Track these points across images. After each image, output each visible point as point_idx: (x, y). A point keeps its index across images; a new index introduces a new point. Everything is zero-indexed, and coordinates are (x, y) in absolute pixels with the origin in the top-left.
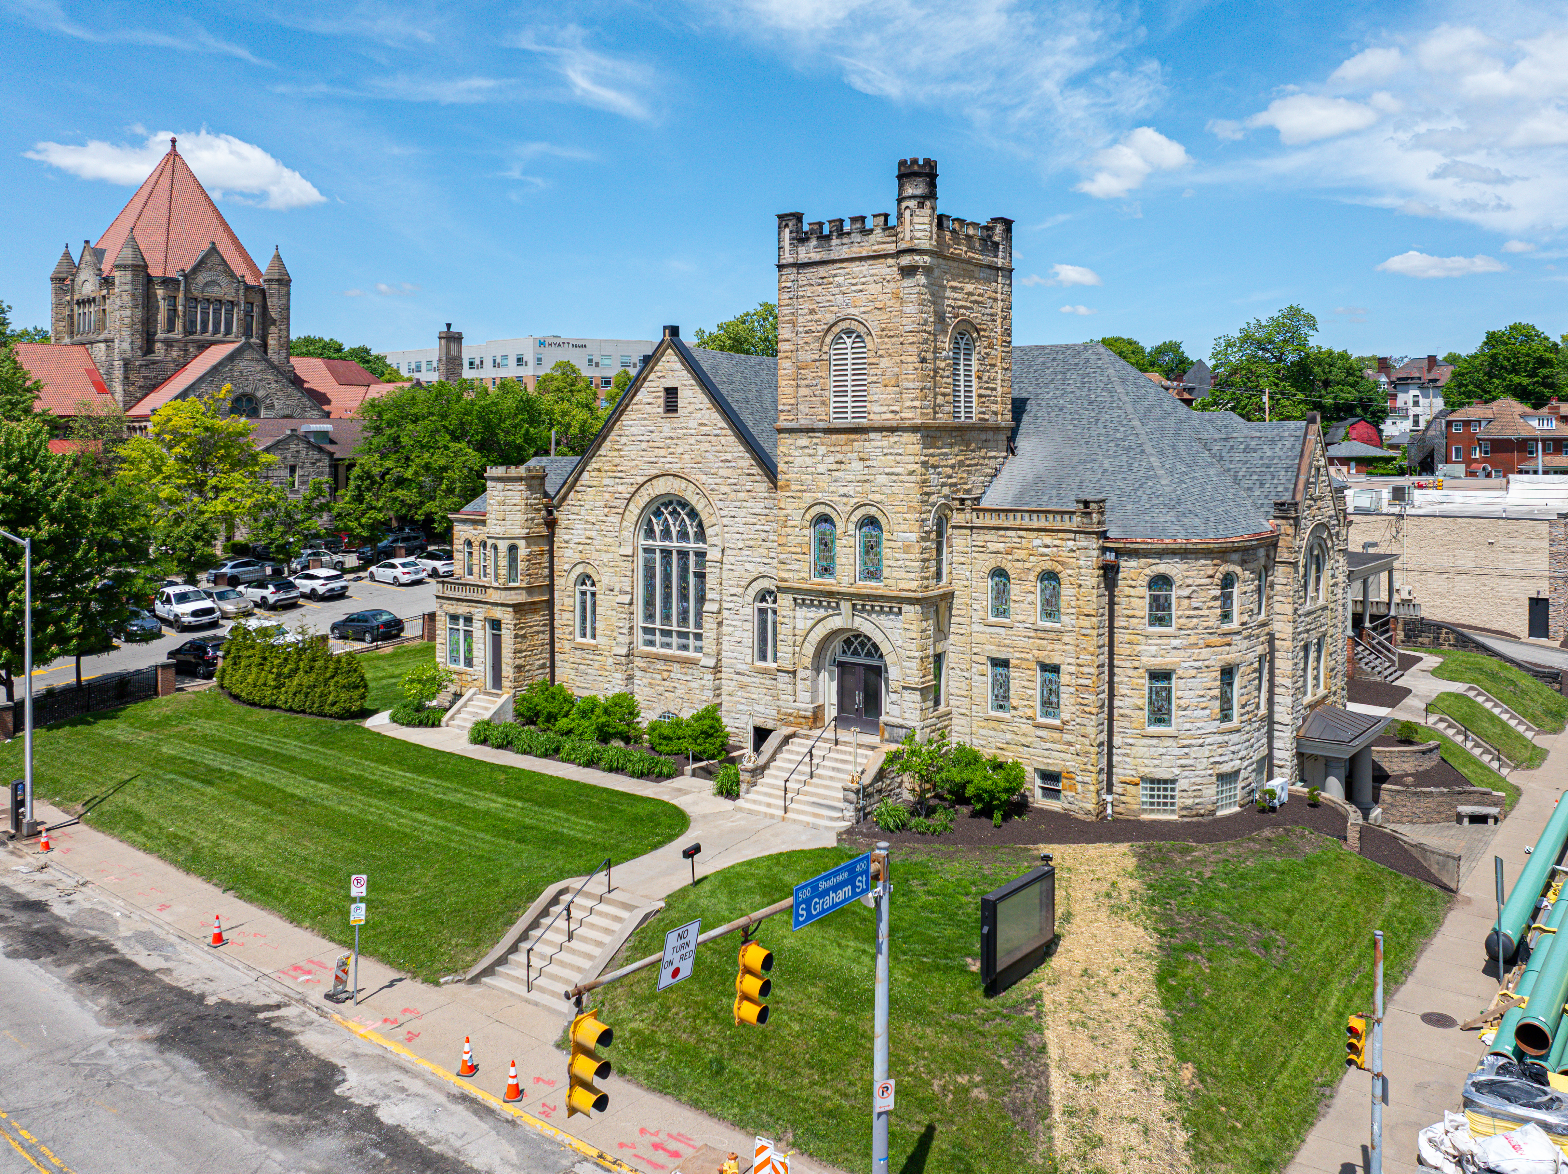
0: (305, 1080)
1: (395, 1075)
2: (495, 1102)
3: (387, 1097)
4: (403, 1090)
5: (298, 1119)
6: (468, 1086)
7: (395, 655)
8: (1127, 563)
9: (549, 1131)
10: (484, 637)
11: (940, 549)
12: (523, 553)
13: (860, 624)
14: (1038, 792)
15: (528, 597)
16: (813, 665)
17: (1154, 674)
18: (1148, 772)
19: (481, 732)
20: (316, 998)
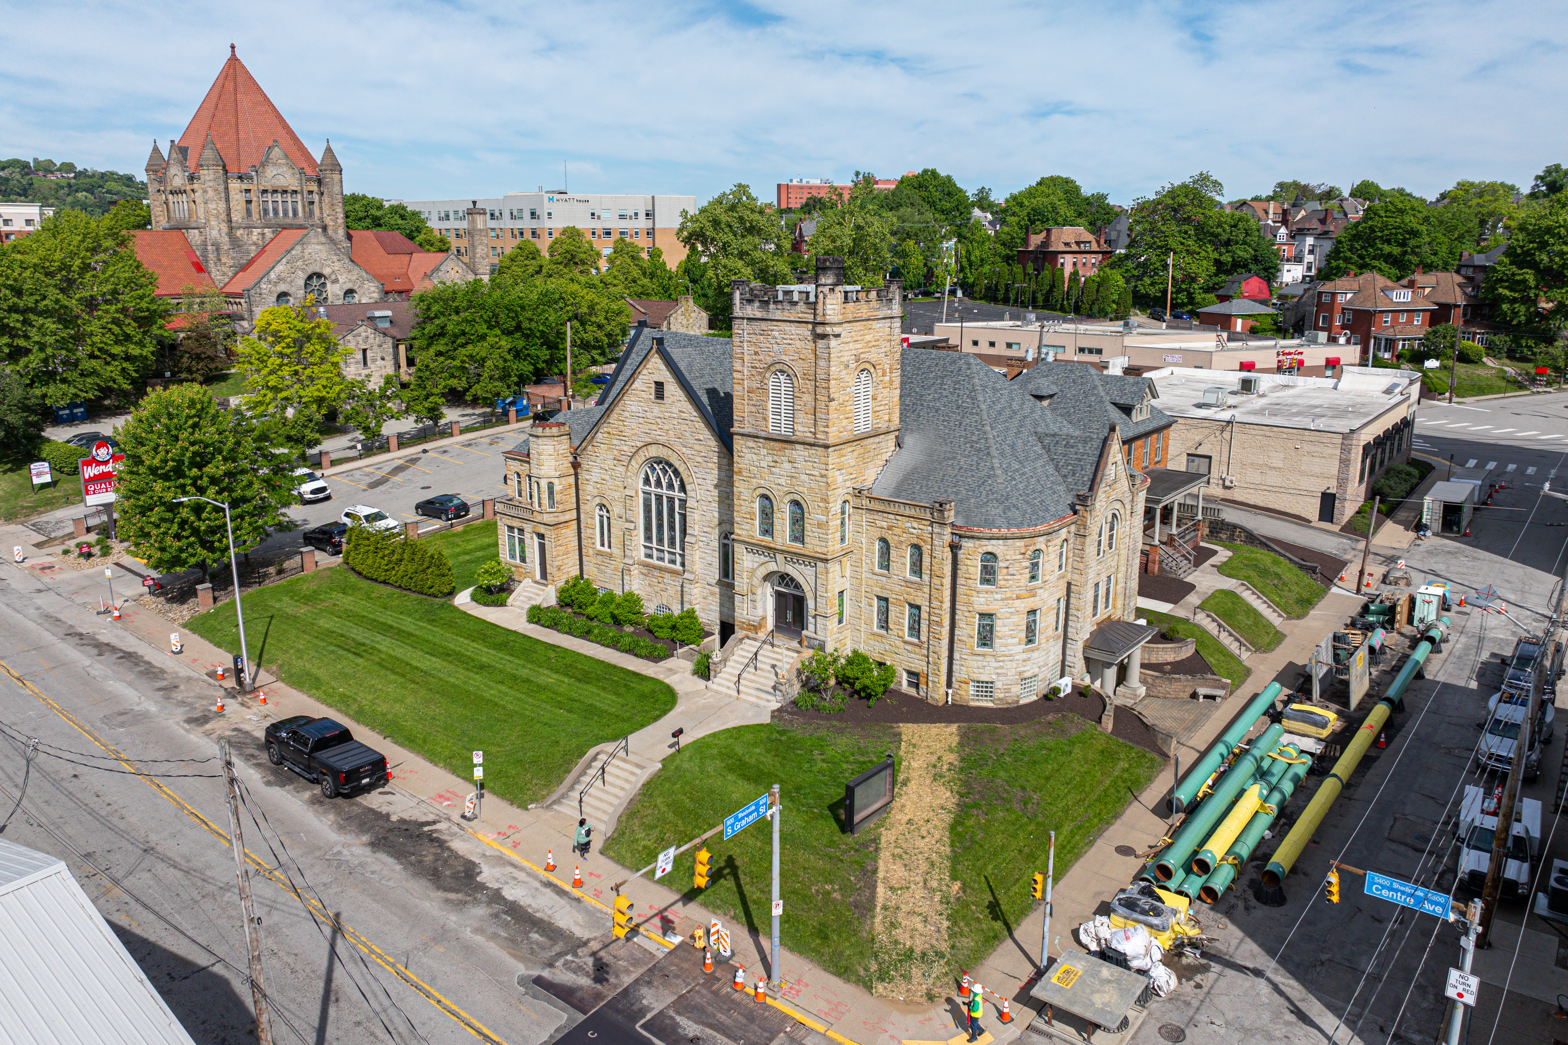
0: (459, 872)
1: (510, 869)
2: (568, 888)
3: (506, 883)
4: (515, 878)
5: (460, 896)
6: (551, 877)
7: (465, 532)
8: (967, 544)
9: (599, 906)
10: (532, 544)
11: (843, 523)
12: (557, 488)
13: (790, 570)
14: (905, 683)
15: (563, 518)
16: (759, 591)
17: (982, 615)
18: (976, 677)
19: (536, 615)
20: (456, 817)
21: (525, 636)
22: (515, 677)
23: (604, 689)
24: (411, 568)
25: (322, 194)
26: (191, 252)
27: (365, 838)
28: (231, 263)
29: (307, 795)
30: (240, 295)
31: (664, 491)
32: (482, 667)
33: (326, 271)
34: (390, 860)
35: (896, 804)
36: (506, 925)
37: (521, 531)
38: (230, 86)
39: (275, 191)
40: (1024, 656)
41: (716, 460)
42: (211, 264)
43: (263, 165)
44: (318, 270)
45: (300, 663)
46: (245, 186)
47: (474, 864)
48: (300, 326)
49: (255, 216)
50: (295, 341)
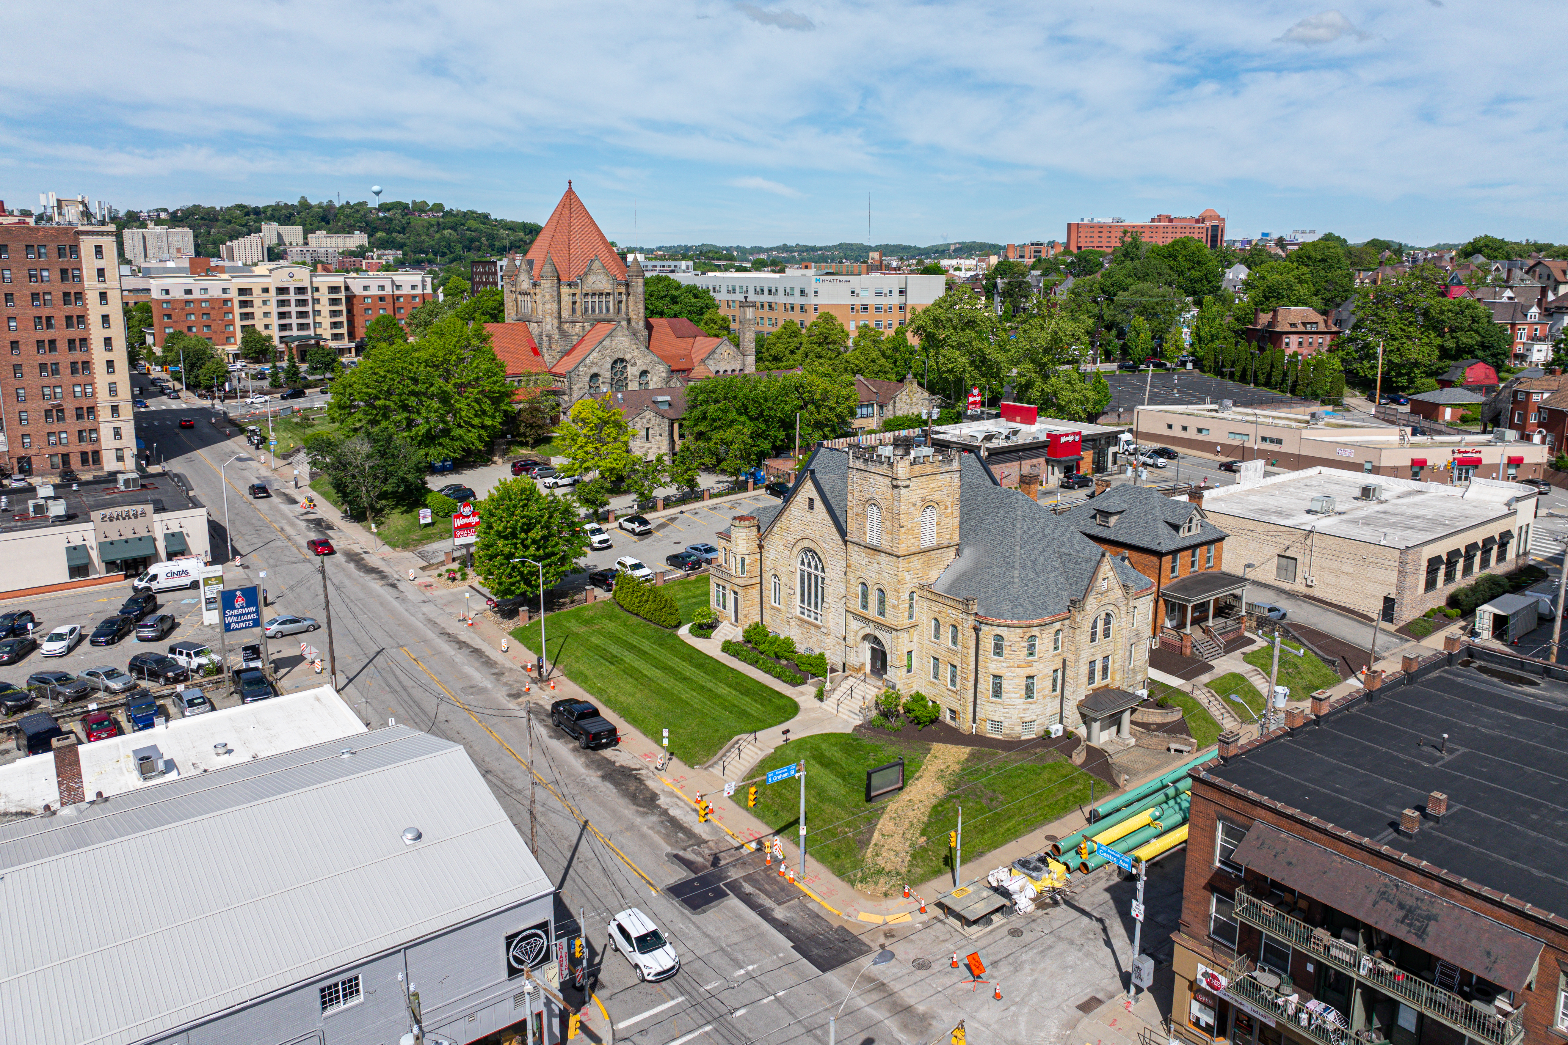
0: (647, 797)
1: (676, 800)
3: (672, 806)
4: (677, 805)
5: (645, 810)
7: (696, 581)
8: (985, 628)
9: (719, 825)
10: (730, 598)
11: (911, 606)
12: (747, 561)
13: (877, 634)
14: (948, 717)
15: (750, 582)
16: (860, 646)
17: (995, 676)
18: (990, 717)
19: (728, 647)
20: (652, 768)
21: (717, 661)
22: (703, 687)
23: (755, 701)
24: (653, 606)
25: (629, 294)
26: (530, 340)
27: (599, 773)
28: (559, 349)
29: (571, 746)
30: (564, 376)
31: (812, 570)
32: (685, 679)
33: (628, 357)
34: (611, 786)
35: (906, 790)
36: (667, 827)
37: (724, 588)
38: (566, 212)
39: (594, 294)
40: (1024, 706)
42: (545, 350)
43: (586, 274)
44: (621, 356)
45: (577, 665)
46: (572, 291)
47: (657, 794)
48: (601, 414)
49: (578, 313)
50: (596, 426)
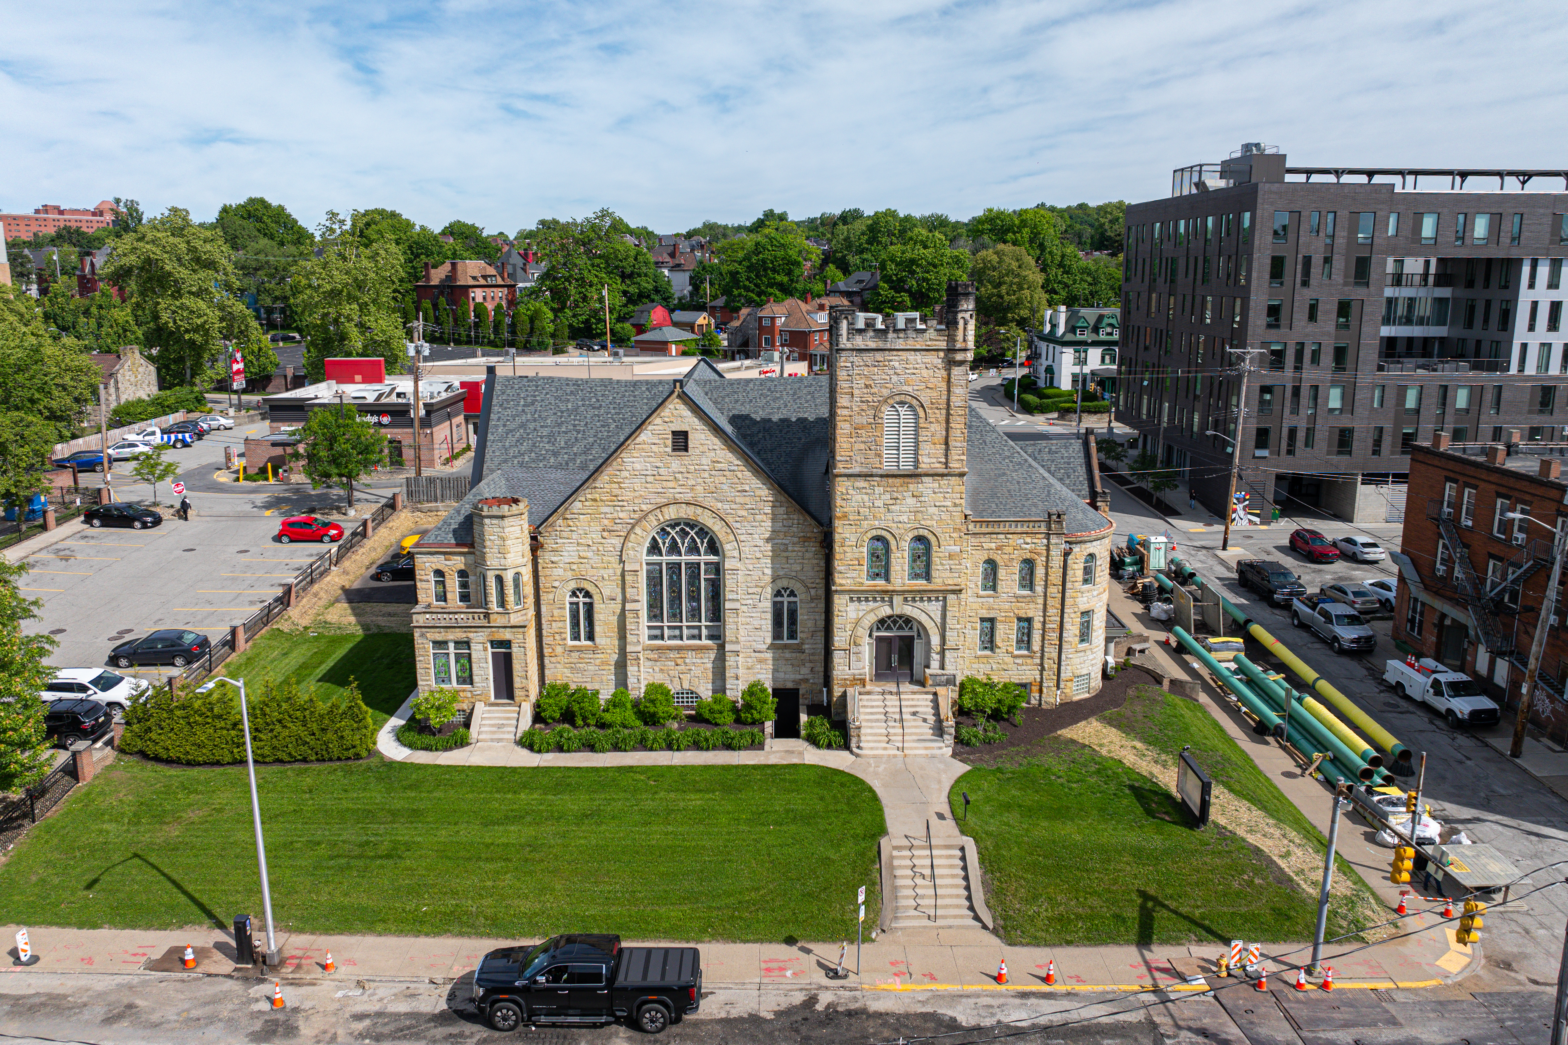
0: (934, 1028)
1: (966, 1001)
2: (1043, 989)
6: (1014, 988)
10: (486, 657)
12: (524, 579)
13: (909, 610)
15: (530, 615)
16: (863, 641)
17: (1083, 614)
18: (1075, 673)
19: (531, 743)
23: (768, 791)
31: (683, 557)
41: (768, 510)
47: (931, 1014)
